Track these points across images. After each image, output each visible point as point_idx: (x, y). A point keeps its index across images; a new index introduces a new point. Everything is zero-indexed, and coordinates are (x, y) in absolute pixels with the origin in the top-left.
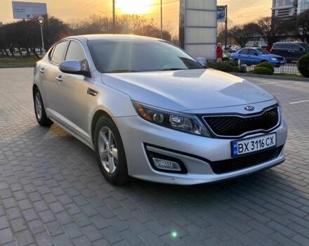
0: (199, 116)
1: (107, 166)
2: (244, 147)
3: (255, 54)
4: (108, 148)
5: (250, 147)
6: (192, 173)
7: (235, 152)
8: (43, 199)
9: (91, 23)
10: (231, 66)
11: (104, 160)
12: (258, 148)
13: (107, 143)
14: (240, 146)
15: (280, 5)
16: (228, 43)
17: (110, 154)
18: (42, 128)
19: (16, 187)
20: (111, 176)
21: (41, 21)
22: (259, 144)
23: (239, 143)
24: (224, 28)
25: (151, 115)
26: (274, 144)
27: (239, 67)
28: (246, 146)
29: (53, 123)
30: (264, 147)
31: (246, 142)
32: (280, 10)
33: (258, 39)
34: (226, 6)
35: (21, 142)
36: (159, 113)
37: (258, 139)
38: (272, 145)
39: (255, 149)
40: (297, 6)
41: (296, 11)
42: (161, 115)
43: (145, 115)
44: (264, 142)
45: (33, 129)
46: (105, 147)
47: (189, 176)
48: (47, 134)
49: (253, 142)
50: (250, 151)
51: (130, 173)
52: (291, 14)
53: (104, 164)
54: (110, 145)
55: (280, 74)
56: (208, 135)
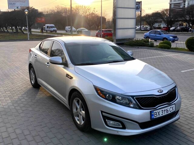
0: (133, 97)
1: (78, 120)
2: (158, 114)
3: (159, 34)
4: (79, 110)
5: (161, 113)
6: (128, 129)
7: (152, 117)
8: (43, 141)
9: (56, 11)
10: (144, 42)
11: (76, 116)
12: (165, 114)
13: (78, 107)
14: (156, 113)
15: (175, 1)
16: (142, 24)
17: (80, 114)
18: (34, 89)
19: (27, 132)
20: (80, 126)
21: (26, 13)
22: (166, 112)
23: (154, 112)
24: (140, 14)
25: (105, 95)
26: (174, 110)
27: (150, 43)
28: (159, 113)
29: (40, 86)
30: (168, 113)
31: (159, 111)
32: (174, 4)
33: (161, 22)
34: (141, 2)
35: (24, 100)
36: (109, 94)
37: (165, 109)
38: (173, 111)
39: (164, 115)
40: (185, 2)
41: (185, 4)
42: (111, 95)
43: (101, 95)
44: (169, 110)
45: (29, 90)
46: (77, 109)
47: (127, 130)
48: (38, 94)
49: (163, 111)
50: (161, 115)
51: (92, 127)
52: (181, 7)
53: (76, 118)
54: (80, 109)
55: (175, 48)
56: (138, 108)
